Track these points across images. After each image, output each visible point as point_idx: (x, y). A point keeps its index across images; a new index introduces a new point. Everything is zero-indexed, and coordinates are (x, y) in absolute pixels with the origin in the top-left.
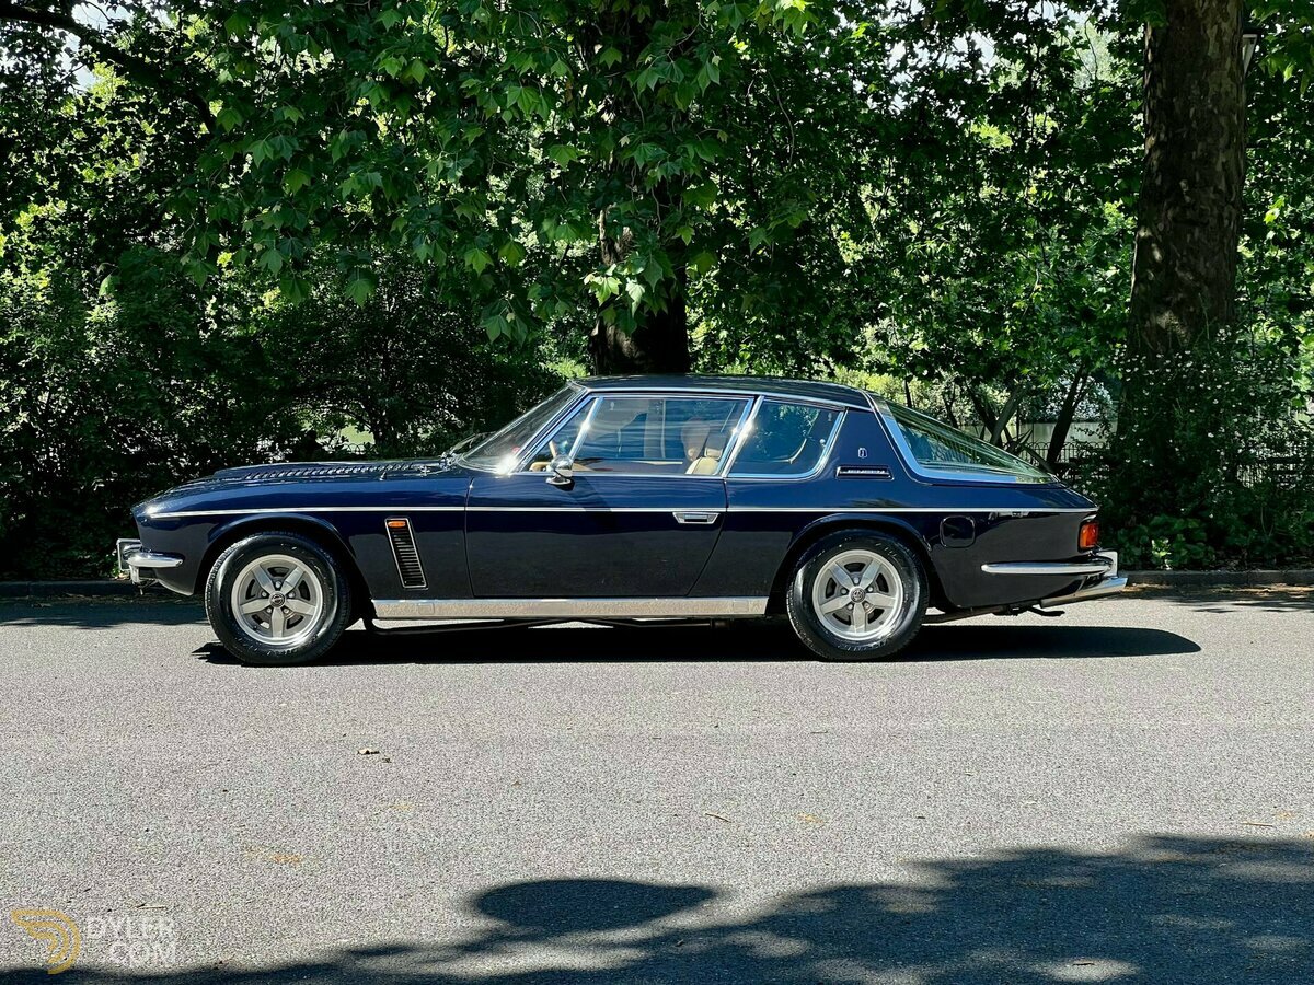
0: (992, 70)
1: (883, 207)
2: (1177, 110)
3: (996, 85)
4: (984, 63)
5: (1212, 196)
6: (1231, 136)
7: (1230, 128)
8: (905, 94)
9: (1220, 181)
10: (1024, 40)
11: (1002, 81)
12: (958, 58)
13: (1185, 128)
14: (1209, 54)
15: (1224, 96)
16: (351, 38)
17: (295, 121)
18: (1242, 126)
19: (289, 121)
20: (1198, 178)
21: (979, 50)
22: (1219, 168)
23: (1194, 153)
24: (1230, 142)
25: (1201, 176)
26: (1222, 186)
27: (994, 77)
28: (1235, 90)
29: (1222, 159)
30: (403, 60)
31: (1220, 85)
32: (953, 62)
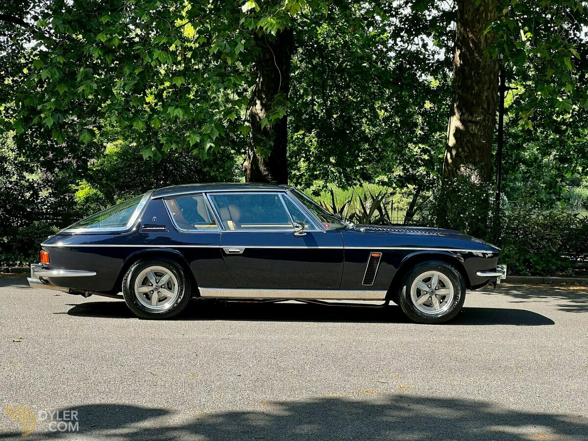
0: (432, 52)
1: (385, 111)
2: (467, 72)
3: (433, 59)
4: (429, 49)
5: (481, 110)
6: (490, 84)
7: (490, 81)
8: (394, 61)
9: (485, 104)
10: (446, 39)
11: (436, 57)
12: (416, 46)
13: (470, 80)
14: (481, 47)
15: (487, 67)
16: (88, 28)
17: (62, 62)
18: (496, 80)
19: (59, 63)
20: (475, 102)
21: (427, 43)
22: (484, 98)
23: (473, 91)
24: (489, 87)
25: (476, 101)
26: (485, 106)
27: (433, 55)
28: (493, 63)
29: (486, 94)
30: (109, 36)
31: (486, 61)
32: (413, 48)
